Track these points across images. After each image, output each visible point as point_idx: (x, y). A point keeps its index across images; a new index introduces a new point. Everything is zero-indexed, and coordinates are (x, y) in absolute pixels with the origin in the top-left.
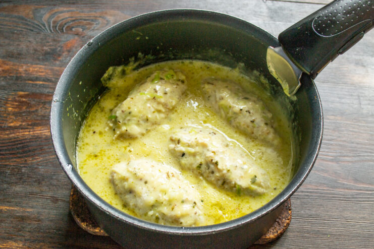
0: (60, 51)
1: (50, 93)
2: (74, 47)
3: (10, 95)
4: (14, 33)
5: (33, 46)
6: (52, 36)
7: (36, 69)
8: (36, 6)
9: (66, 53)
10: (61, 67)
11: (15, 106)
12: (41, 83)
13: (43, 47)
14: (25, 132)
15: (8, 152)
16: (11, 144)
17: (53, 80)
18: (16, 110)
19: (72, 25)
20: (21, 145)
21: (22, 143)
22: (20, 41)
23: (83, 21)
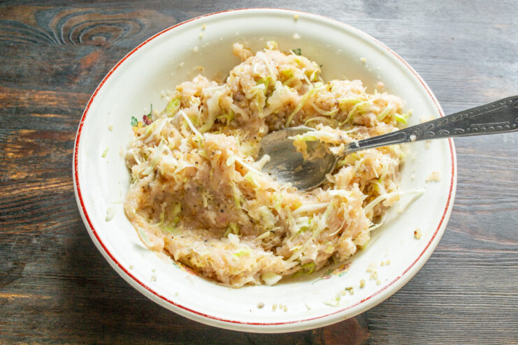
0: (76, 70)
1: (66, 129)
2: (95, 63)
3: (10, 135)
4: (9, 47)
5: (38, 64)
6: (64, 48)
7: (44, 97)
8: (39, 7)
9: (85, 73)
10: (79, 92)
11: (17, 150)
12: (52, 116)
13: (52, 65)
14: (35, 186)
15: (11, 216)
16: (15, 204)
17: (70, 111)
18: (19, 156)
19: (90, 32)
20: (29, 206)
21: (31, 203)
22: (19, 57)
23: (106, 26)
